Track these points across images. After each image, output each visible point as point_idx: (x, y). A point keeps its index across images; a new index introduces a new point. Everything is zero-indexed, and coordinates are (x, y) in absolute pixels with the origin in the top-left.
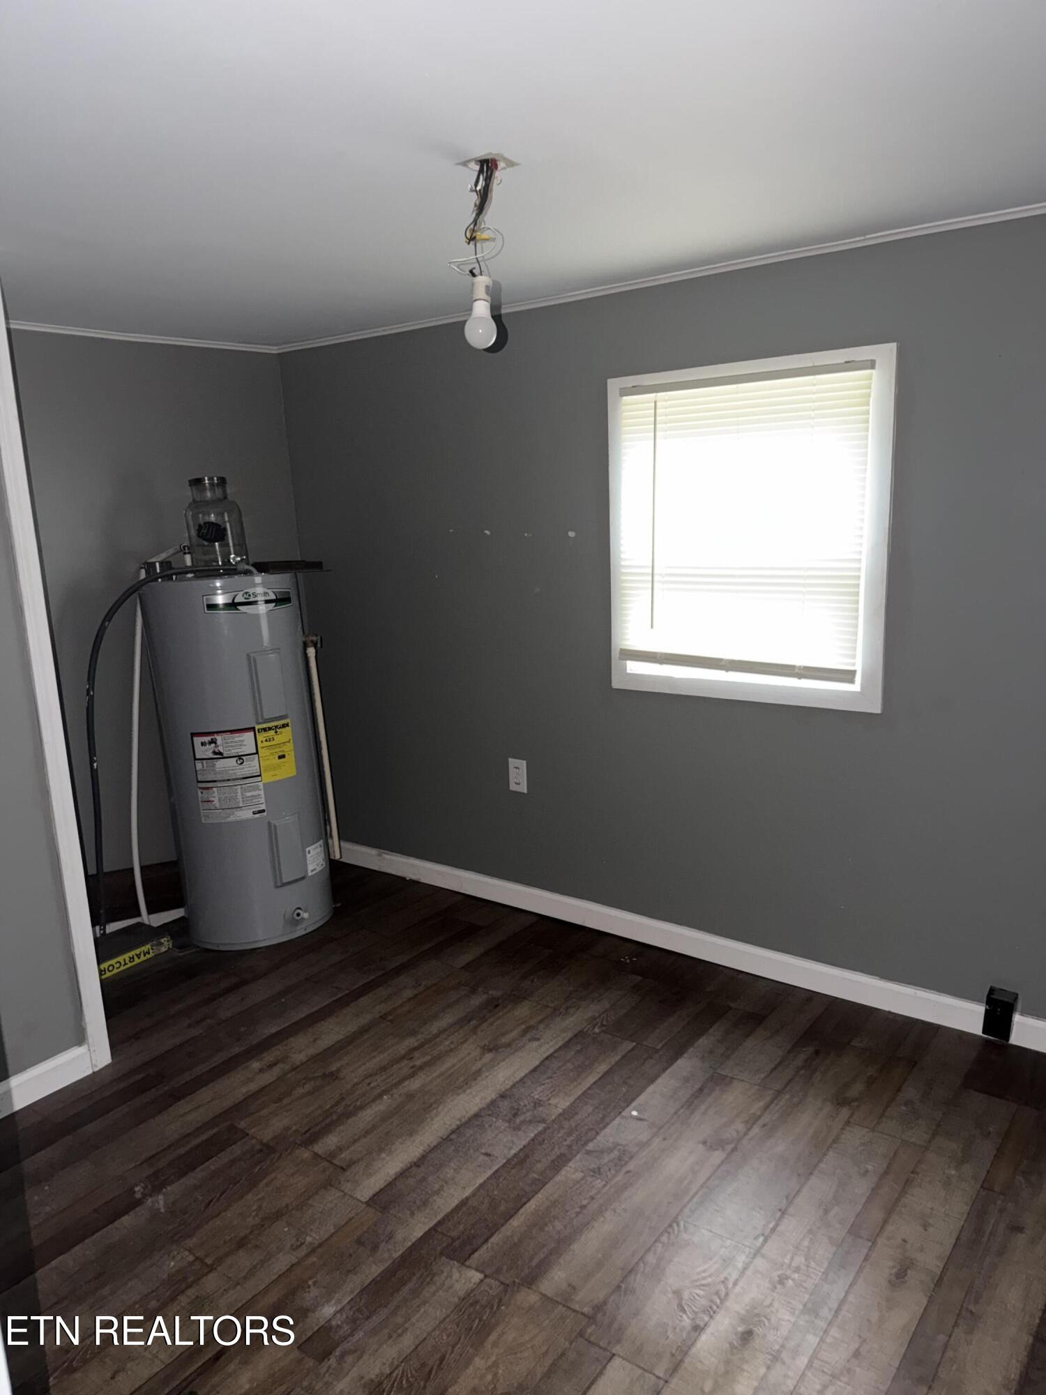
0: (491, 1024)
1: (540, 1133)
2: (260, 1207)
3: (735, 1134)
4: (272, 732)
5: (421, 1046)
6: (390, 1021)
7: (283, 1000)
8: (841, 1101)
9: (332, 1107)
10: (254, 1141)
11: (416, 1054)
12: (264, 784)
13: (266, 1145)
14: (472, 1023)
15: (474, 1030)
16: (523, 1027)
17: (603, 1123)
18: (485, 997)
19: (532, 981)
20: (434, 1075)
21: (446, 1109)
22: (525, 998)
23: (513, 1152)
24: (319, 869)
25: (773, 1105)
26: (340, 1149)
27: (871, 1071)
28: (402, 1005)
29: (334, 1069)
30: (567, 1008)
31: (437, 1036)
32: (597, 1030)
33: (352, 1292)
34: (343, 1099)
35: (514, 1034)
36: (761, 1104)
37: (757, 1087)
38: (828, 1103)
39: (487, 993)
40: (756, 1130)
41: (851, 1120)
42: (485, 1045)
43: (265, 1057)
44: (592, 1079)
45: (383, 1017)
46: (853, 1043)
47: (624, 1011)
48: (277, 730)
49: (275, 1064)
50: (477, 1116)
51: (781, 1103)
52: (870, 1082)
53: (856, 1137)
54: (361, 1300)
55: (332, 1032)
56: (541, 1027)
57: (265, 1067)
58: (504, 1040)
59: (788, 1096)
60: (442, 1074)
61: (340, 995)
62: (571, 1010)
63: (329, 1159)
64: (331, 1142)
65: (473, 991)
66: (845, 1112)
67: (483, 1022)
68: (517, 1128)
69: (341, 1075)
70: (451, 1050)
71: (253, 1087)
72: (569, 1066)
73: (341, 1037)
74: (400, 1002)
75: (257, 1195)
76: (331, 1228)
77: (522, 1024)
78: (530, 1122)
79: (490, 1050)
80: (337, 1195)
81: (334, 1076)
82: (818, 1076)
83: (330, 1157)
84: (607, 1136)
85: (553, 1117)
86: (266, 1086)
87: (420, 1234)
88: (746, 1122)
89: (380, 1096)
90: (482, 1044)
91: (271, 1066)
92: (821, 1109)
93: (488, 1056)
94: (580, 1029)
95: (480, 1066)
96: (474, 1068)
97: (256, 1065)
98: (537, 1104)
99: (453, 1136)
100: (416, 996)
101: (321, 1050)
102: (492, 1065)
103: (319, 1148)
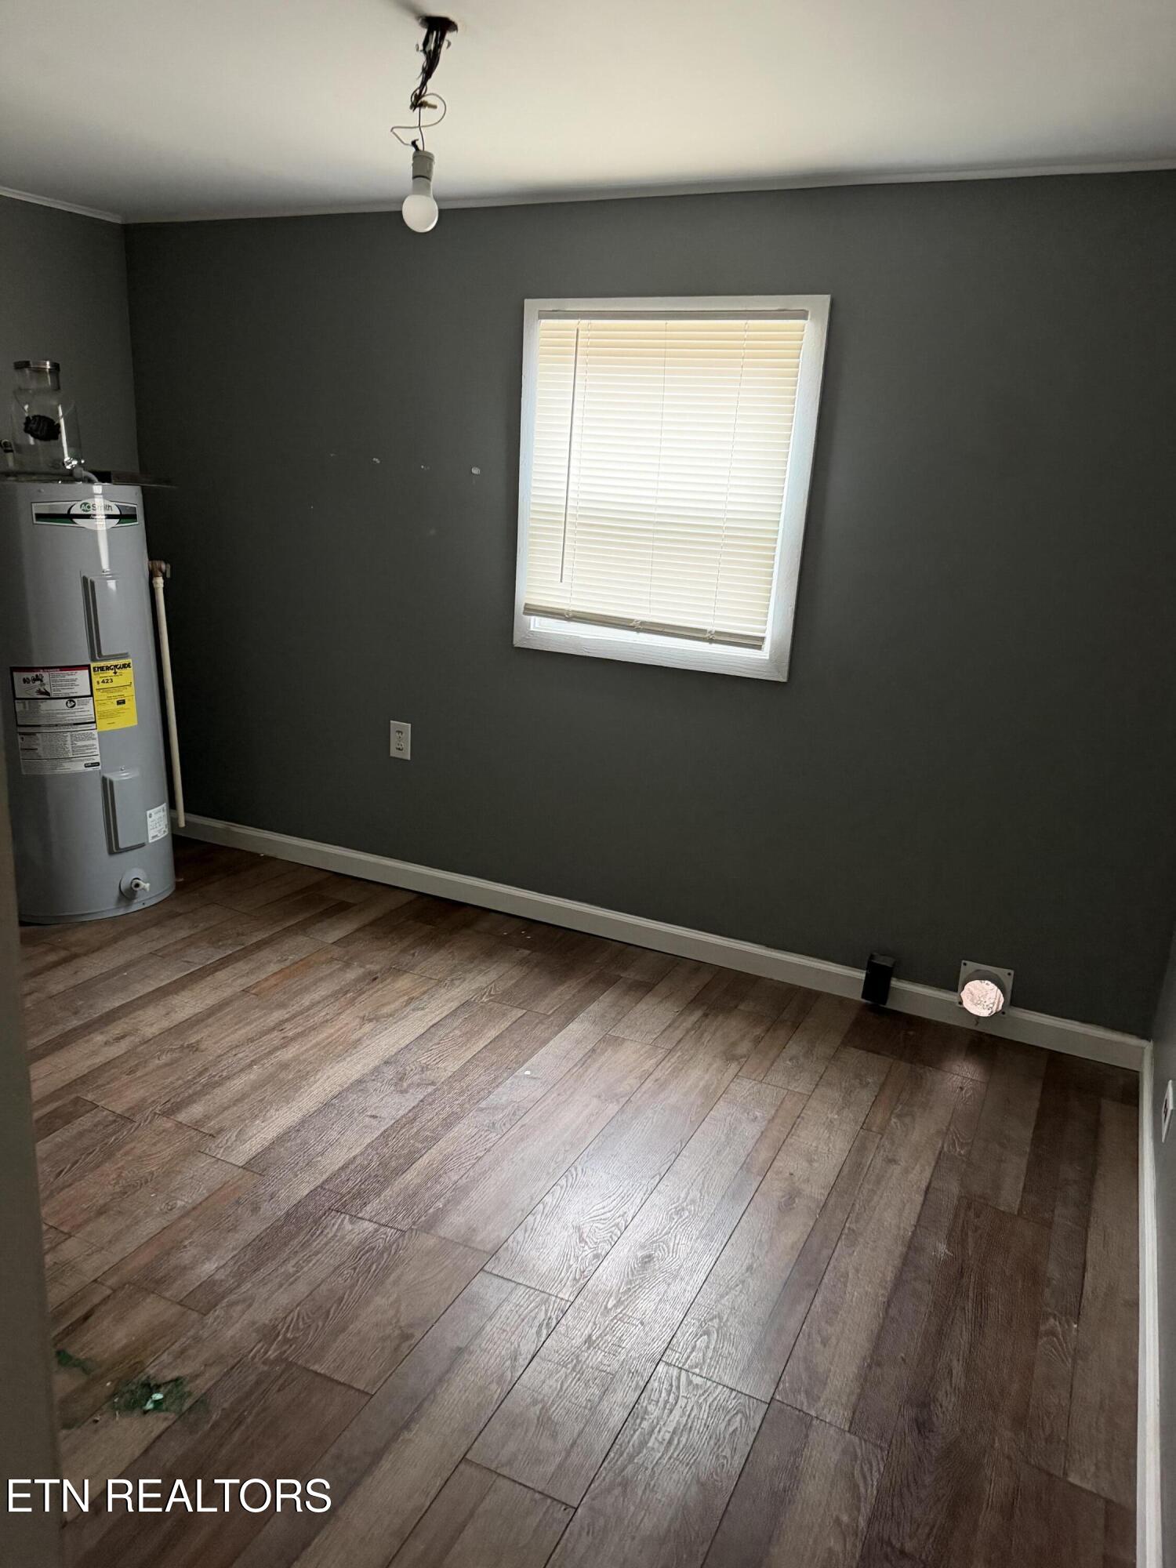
0: (371, 996)
1: (430, 1094)
2: (119, 1176)
3: (628, 1088)
4: (111, 673)
5: (294, 1017)
6: (254, 994)
7: (126, 974)
8: (730, 1057)
9: (194, 1078)
10: (105, 1113)
11: (288, 1026)
12: (98, 733)
13: (120, 1116)
14: (348, 995)
15: (352, 1001)
16: (406, 998)
17: (495, 1083)
18: (361, 971)
19: (413, 955)
20: (309, 1046)
21: (325, 1077)
22: (405, 972)
23: (401, 1113)
24: (161, 836)
25: (664, 1062)
26: (207, 1117)
27: (758, 1031)
28: (266, 979)
29: (193, 1041)
30: (453, 980)
31: (308, 1009)
32: (485, 999)
33: (234, 1249)
34: (206, 1070)
35: (397, 1004)
36: (653, 1061)
37: (648, 1047)
38: (718, 1060)
39: (364, 967)
40: (649, 1084)
41: (740, 1074)
42: (365, 1016)
43: (110, 1030)
44: (482, 1044)
45: (245, 991)
46: (739, 1007)
47: (513, 981)
48: (117, 670)
49: (123, 1037)
50: (360, 1082)
51: (673, 1060)
52: (757, 1041)
53: (744, 1088)
54: (245, 1255)
55: (187, 1005)
56: (426, 997)
57: (111, 1040)
58: (385, 1010)
59: (679, 1054)
60: (318, 1044)
61: (192, 970)
62: (457, 983)
63: (196, 1127)
64: (197, 1110)
65: (348, 965)
66: (734, 1067)
67: (360, 995)
68: (404, 1092)
69: (203, 1047)
70: (327, 1021)
71: (99, 1060)
72: (457, 1032)
73: (197, 1010)
74: (264, 977)
75: (116, 1164)
76: (205, 1191)
77: (404, 995)
78: (419, 1085)
79: (370, 1020)
80: (208, 1161)
81: (194, 1048)
82: (707, 1036)
83: (196, 1126)
84: (502, 1095)
85: (442, 1080)
86: (114, 1059)
87: (306, 1192)
88: (640, 1077)
89: (250, 1065)
90: (361, 1014)
91: (118, 1039)
92: (710, 1065)
93: (368, 1027)
94: (467, 998)
95: (360, 1035)
96: (355, 1037)
97: (99, 1038)
98: (424, 1069)
99: (335, 1101)
100: (281, 971)
101: (175, 1023)
102: (371, 1035)
103: (183, 1117)
